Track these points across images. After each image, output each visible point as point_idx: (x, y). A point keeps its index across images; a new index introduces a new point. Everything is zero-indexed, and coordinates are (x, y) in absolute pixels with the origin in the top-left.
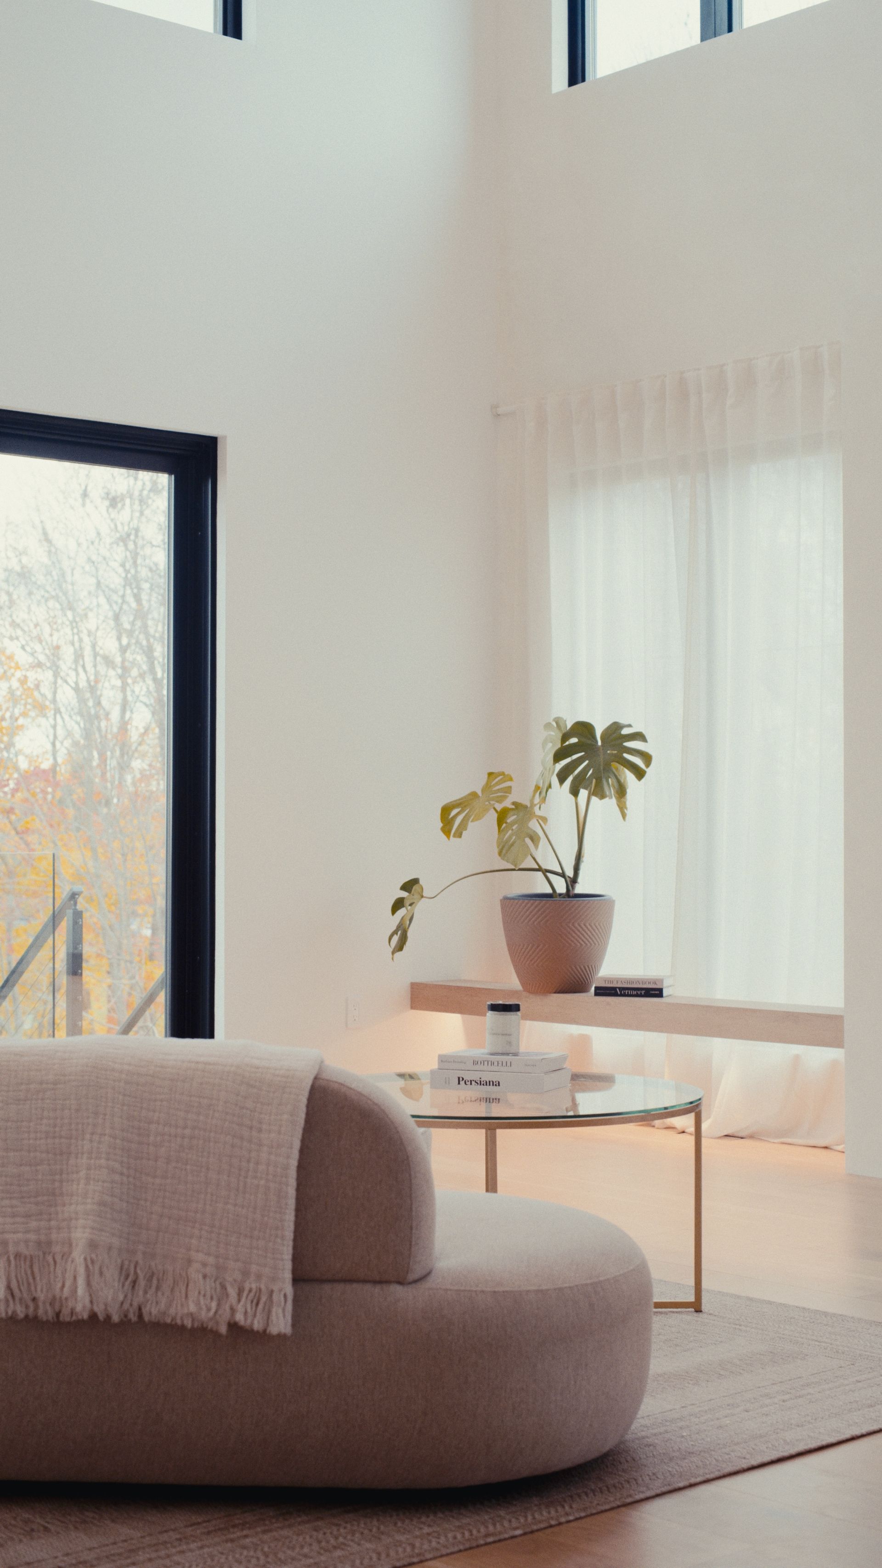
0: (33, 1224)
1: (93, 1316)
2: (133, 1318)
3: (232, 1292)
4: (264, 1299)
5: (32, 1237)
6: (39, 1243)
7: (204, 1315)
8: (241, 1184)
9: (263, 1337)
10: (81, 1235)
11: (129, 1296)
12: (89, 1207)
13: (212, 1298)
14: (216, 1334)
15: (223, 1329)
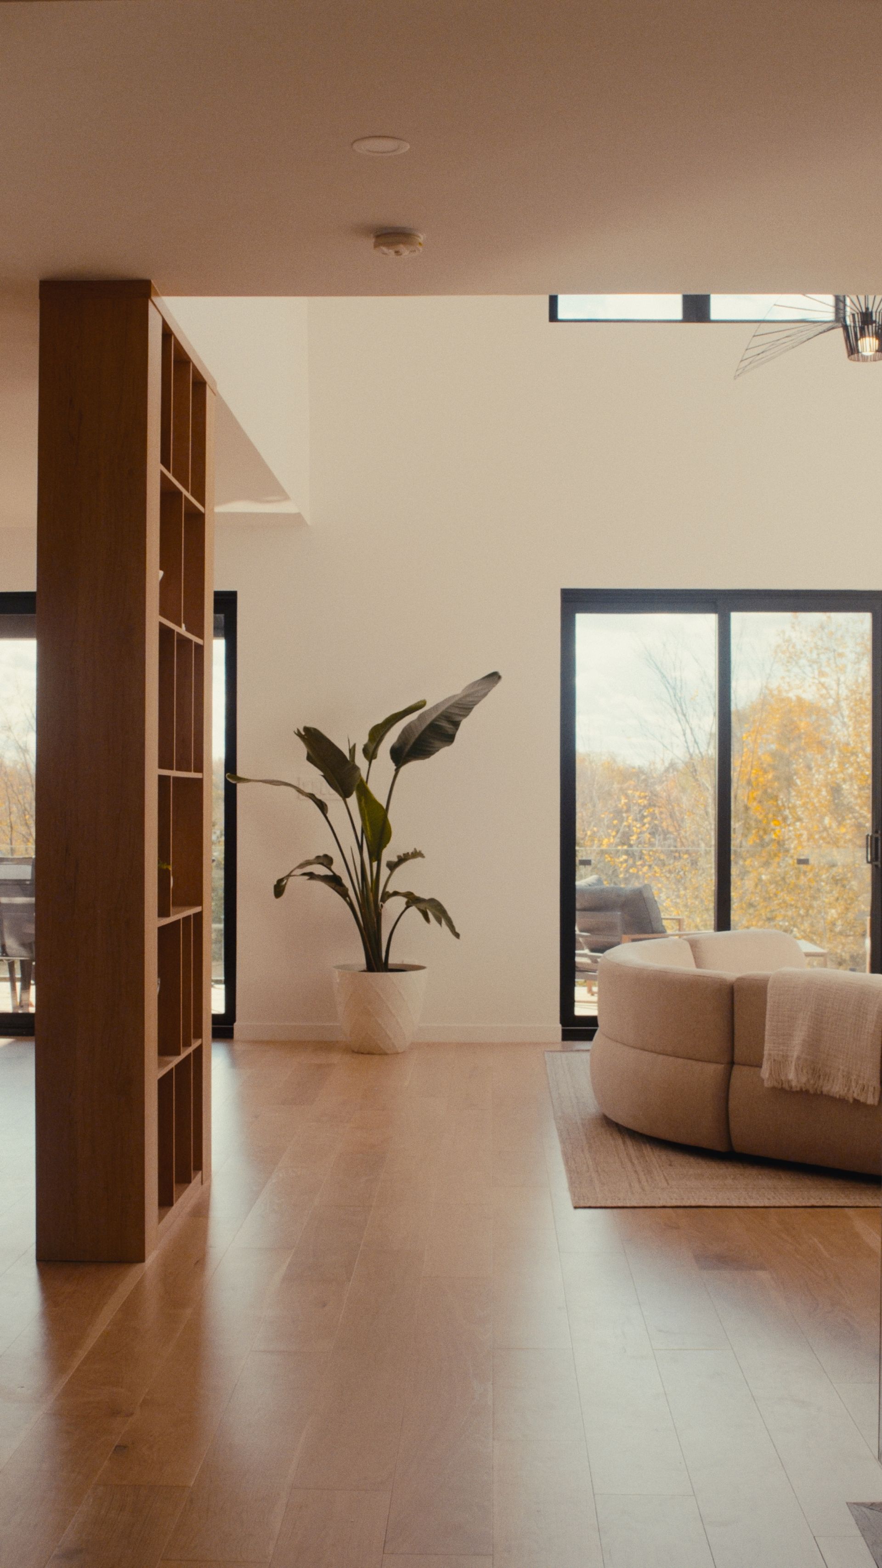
0: (781, 1048)
1: (801, 1090)
2: (819, 1092)
3: (853, 1084)
4: (866, 1088)
5: (781, 1053)
6: (783, 1056)
7: (842, 1093)
8: (858, 1037)
9: (865, 1105)
10: (795, 1053)
11: (817, 1082)
12: (799, 1041)
13: (846, 1086)
14: (847, 1102)
15: (851, 1100)
